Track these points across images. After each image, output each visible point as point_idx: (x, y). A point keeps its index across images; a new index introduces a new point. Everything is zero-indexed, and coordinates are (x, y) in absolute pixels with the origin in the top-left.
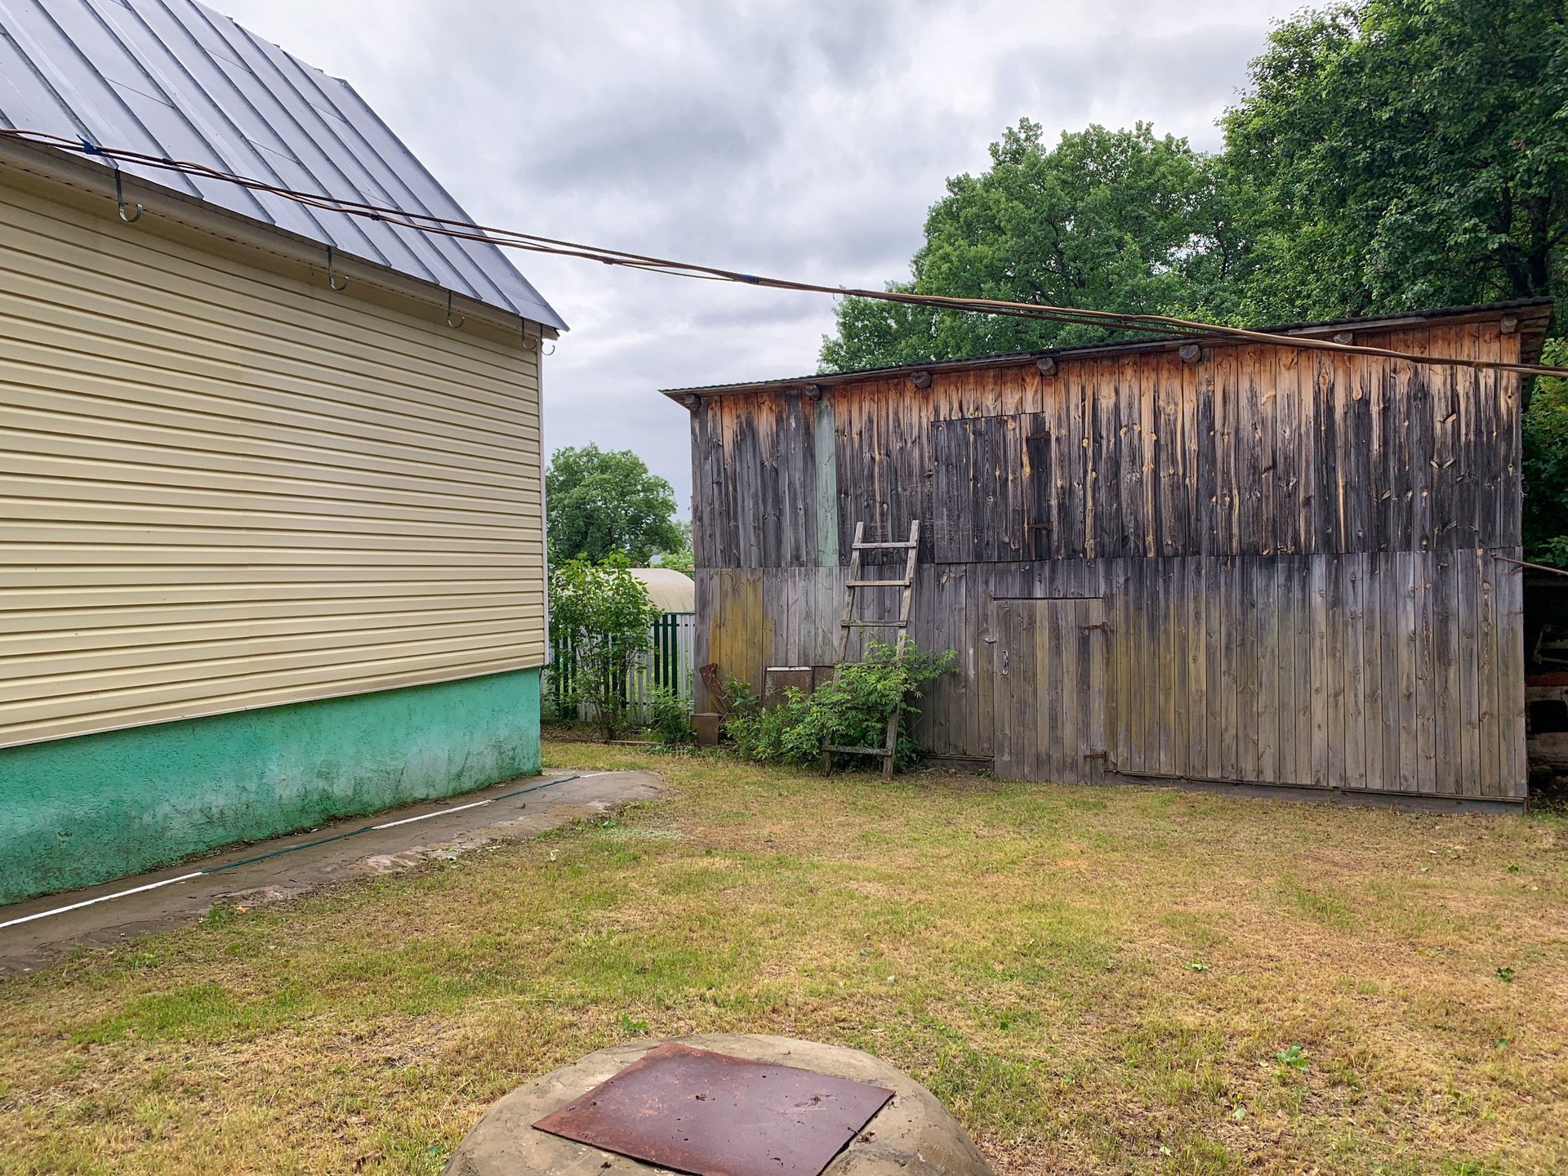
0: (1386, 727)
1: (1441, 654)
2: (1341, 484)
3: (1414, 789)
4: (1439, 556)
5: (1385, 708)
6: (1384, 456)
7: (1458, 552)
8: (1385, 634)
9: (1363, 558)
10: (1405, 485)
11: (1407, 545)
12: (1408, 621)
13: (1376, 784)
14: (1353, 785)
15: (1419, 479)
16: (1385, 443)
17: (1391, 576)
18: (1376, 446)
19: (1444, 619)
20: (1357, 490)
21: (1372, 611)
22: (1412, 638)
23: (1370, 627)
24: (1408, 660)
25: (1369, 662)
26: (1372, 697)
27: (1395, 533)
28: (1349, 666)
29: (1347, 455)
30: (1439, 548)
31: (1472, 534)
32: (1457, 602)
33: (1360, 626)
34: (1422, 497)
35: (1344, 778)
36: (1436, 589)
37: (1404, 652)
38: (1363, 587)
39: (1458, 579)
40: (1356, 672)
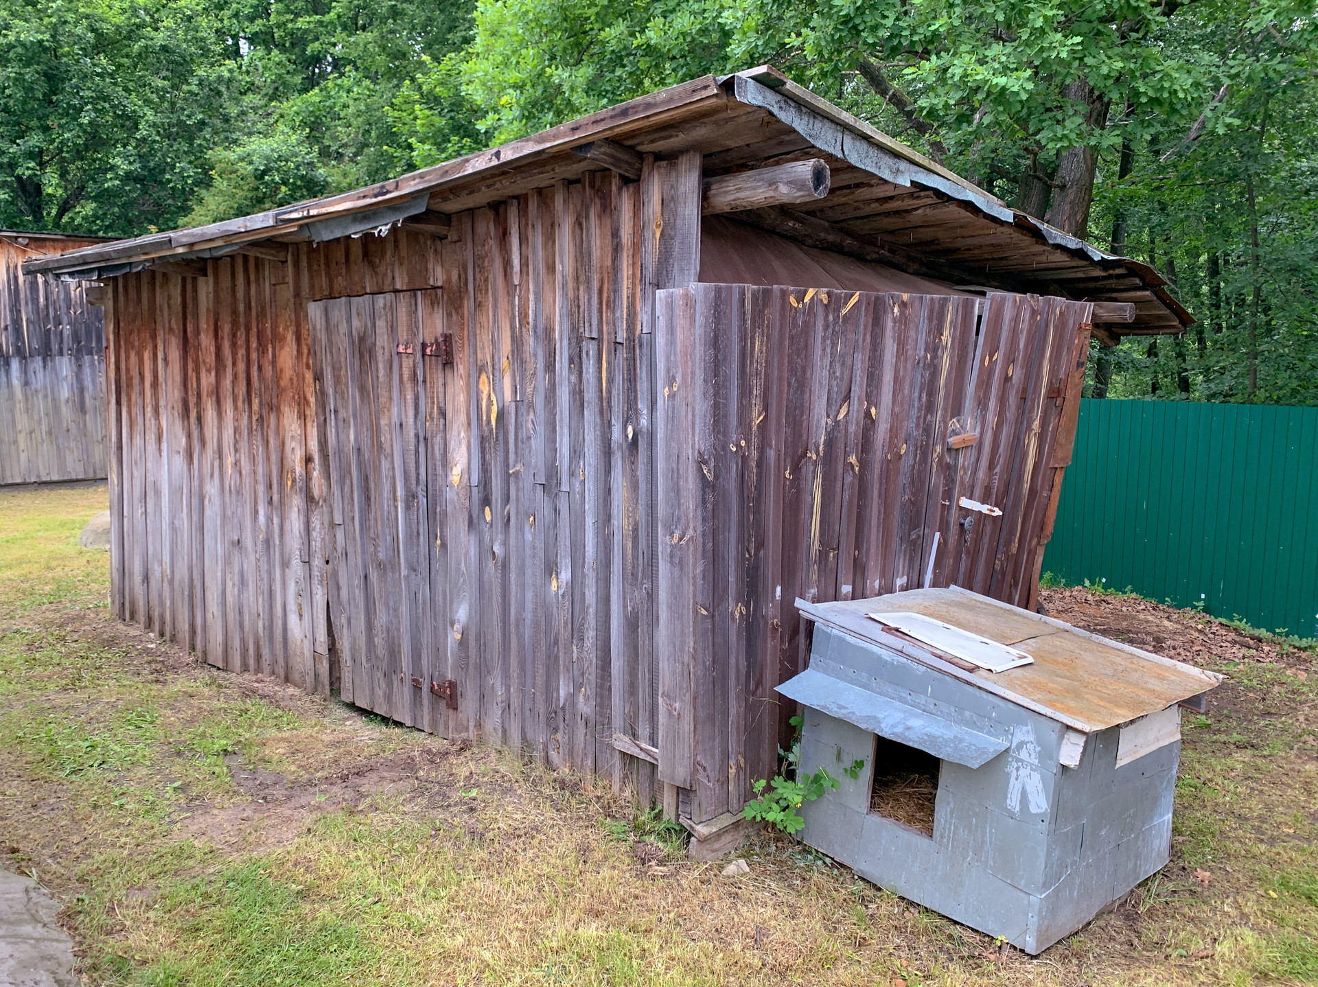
0: (58, 447)
1: (82, 409)
2: (24, 319)
3: (74, 477)
4: (77, 359)
5: (57, 438)
6: (47, 306)
7: (86, 357)
8: (54, 399)
9: (39, 359)
10: (58, 322)
11: (61, 354)
12: (65, 393)
13: (55, 478)
14: (44, 479)
15: (65, 320)
16: (47, 299)
17: (54, 368)
18: (42, 300)
19: (82, 391)
20: (33, 323)
21: (46, 388)
22: (67, 401)
23: (46, 396)
24: (67, 412)
25: (47, 415)
26: (50, 433)
27: (55, 347)
28: (36, 417)
29: (27, 304)
30: (77, 354)
31: (92, 348)
32: (88, 382)
33: (40, 396)
34: (67, 329)
35: (38, 476)
36: (77, 376)
37: (64, 409)
38: (40, 374)
39: (87, 370)
40: (40, 420)
